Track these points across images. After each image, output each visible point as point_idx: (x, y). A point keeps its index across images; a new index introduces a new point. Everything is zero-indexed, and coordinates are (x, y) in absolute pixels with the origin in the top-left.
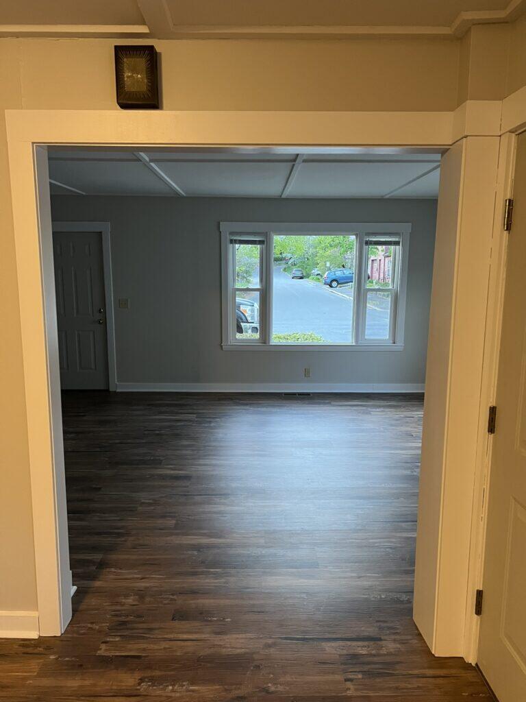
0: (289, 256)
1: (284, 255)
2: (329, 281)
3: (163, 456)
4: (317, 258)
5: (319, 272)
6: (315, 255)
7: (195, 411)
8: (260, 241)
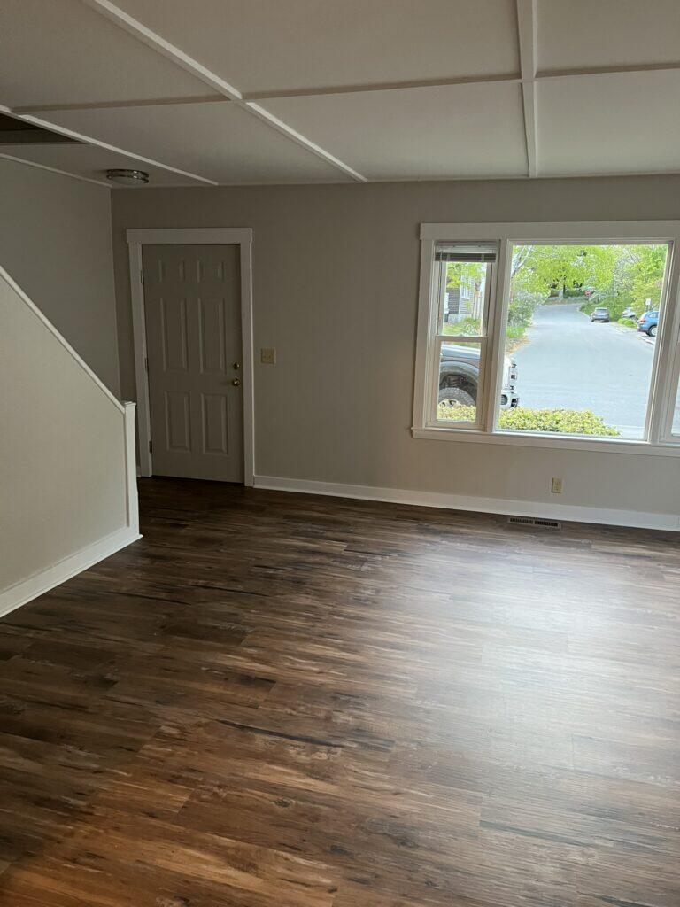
0: (591, 288)
1: (583, 288)
2: (646, 326)
3: (251, 626)
4: (632, 293)
5: (633, 313)
6: (628, 288)
7: (351, 536)
8: (486, 255)
